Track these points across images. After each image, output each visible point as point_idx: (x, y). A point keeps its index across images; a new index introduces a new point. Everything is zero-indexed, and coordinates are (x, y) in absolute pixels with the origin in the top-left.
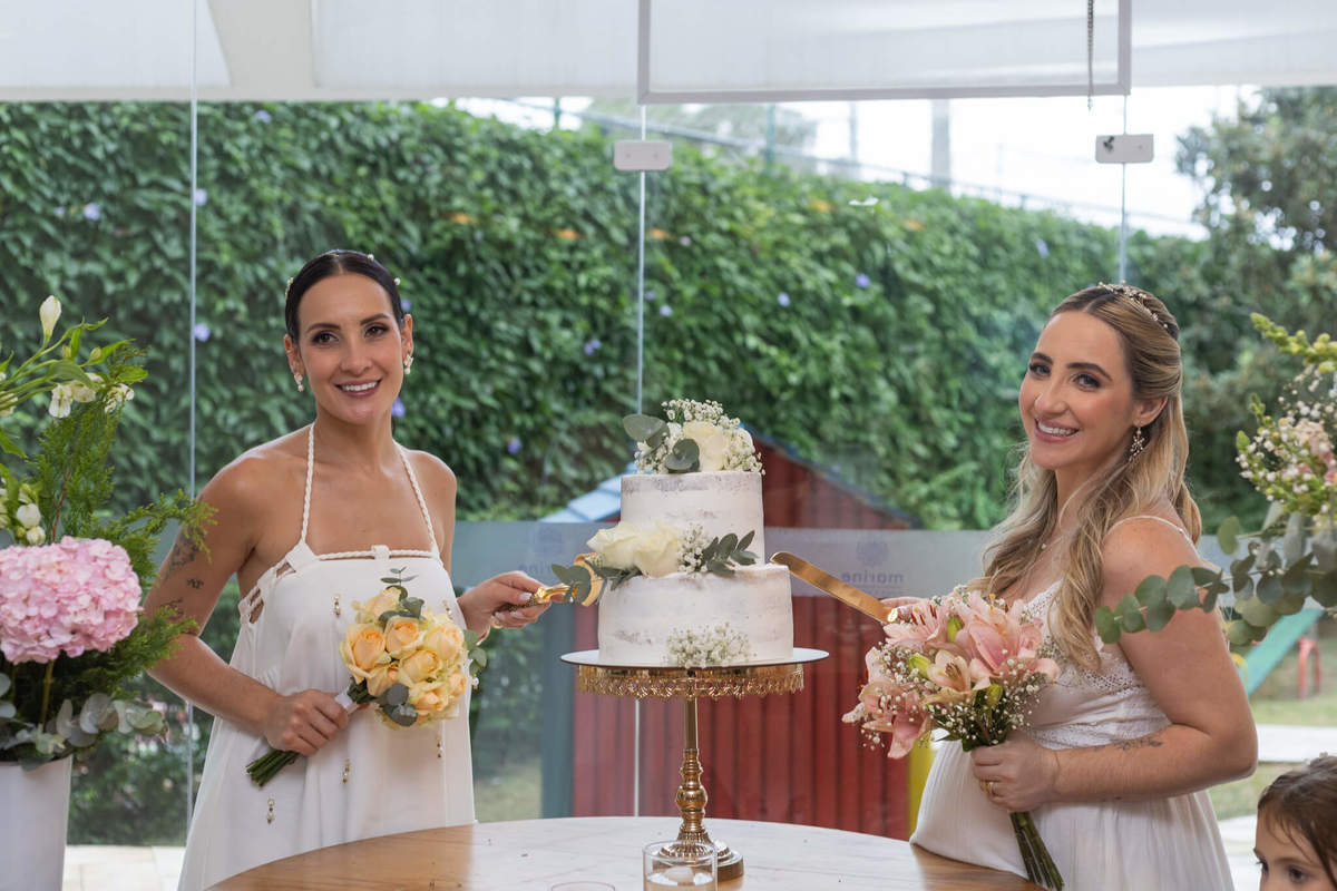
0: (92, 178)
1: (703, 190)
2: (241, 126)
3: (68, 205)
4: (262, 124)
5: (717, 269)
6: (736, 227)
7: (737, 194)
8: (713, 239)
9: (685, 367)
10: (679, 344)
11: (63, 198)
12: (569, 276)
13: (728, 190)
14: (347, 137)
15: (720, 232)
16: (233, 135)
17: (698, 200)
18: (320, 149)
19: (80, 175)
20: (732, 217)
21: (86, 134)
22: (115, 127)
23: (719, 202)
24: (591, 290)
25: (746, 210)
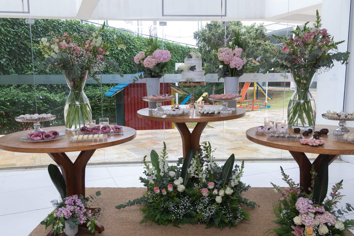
0: (39, 34)
1: (130, 39)
2: (61, 27)
3: (35, 38)
4: (64, 26)
5: (133, 51)
6: (135, 45)
7: (134, 40)
8: (131, 47)
9: (128, 66)
10: (127, 62)
11: (34, 37)
12: (112, 52)
13: (133, 39)
14: (77, 29)
15: (133, 45)
16: (60, 28)
17: (129, 41)
18: (73, 31)
19: (37, 34)
20: (134, 43)
21: (37, 27)
22: (41, 26)
23: (132, 41)
24: (115, 54)
25: (136, 42)
